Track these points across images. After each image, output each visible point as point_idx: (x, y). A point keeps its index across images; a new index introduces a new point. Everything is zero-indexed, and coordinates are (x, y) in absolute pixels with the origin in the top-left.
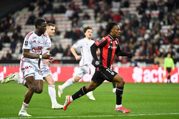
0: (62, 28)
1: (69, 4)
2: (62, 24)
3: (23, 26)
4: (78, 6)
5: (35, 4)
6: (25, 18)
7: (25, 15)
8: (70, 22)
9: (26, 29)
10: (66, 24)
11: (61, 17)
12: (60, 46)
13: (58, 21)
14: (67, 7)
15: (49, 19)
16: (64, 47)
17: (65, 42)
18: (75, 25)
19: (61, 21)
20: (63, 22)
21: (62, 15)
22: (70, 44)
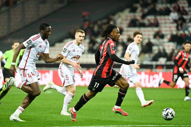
0: (166, 31)
1: (173, 5)
2: (166, 27)
3: (125, 29)
4: (183, 7)
5: (138, 5)
6: (127, 20)
7: (127, 16)
8: (175, 25)
9: (128, 31)
10: (170, 27)
11: (165, 19)
12: (164, 50)
13: (162, 23)
14: (172, 9)
15: (152, 21)
16: (168, 51)
17: (169, 46)
18: (180, 28)
19: (165, 23)
20: (168, 25)
21: (167, 17)
22: (174, 48)
